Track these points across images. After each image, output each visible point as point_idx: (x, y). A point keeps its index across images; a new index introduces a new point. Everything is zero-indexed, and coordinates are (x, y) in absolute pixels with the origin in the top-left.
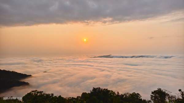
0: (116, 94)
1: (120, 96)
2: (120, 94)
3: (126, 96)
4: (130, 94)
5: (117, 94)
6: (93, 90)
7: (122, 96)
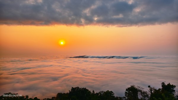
1: (95, 94)
2: (95, 92)
3: (101, 94)
4: (105, 92)
5: (92, 93)
6: (71, 90)
7: (97, 94)
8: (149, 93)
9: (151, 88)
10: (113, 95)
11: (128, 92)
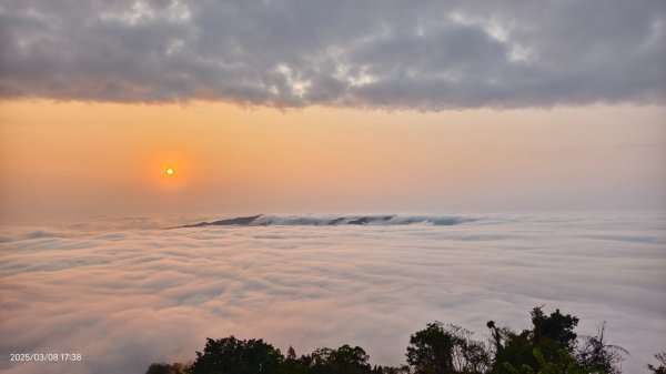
0: (283, 356)
1: (298, 361)
2: (299, 356)
3: (319, 360)
4: (333, 353)
5: (286, 357)
6: (206, 350)
7: (306, 360)
8: (490, 349)
9: (497, 330)
10: (363, 360)
11: (417, 348)
